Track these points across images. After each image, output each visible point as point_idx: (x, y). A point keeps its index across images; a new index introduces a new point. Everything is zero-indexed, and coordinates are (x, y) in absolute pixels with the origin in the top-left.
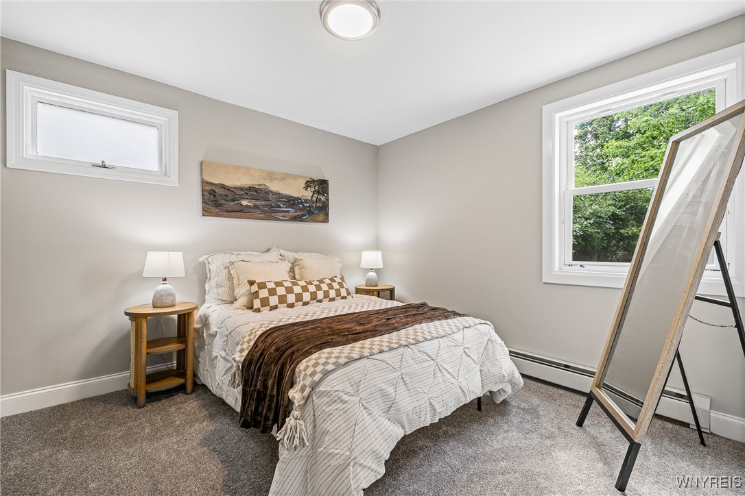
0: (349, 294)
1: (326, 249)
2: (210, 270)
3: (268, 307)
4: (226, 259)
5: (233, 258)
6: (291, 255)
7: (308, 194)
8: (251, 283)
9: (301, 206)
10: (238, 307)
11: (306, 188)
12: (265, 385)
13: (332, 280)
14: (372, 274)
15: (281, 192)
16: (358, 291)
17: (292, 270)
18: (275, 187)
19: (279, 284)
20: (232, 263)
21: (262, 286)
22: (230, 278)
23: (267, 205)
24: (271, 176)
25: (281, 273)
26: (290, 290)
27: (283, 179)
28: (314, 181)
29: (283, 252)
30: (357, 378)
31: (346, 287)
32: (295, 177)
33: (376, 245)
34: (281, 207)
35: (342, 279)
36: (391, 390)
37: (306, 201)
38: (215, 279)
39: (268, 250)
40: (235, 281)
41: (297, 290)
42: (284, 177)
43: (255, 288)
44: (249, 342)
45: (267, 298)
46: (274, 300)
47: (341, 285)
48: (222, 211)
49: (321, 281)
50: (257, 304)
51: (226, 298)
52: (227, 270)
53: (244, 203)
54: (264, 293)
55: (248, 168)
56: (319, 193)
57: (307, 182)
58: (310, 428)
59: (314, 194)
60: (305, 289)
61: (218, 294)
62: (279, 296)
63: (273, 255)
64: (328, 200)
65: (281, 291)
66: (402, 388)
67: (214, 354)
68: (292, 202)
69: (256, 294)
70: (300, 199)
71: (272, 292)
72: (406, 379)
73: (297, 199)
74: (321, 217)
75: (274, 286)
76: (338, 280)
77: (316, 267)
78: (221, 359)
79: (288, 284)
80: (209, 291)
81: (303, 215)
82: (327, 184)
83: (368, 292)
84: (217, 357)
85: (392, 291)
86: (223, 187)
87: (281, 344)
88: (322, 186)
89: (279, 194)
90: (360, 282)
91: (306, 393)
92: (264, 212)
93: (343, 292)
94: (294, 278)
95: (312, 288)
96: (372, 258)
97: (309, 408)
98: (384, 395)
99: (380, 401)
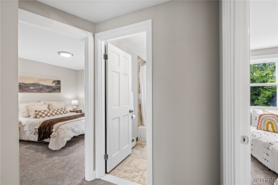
0: (67, 112)
1: (60, 100)
2: (19, 108)
3: (42, 117)
4: (26, 105)
5: (28, 104)
6: (48, 103)
7: (54, 85)
8: (36, 111)
9: (51, 88)
10: (31, 118)
11: (53, 83)
12: (46, 131)
13: (62, 109)
14: (75, 107)
15: (44, 84)
16: (70, 111)
17: (49, 107)
18: (42, 83)
19: (45, 111)
20: (28, 106)
21: (40, 112)
22: (28, 110)
23: (39, 89)
24: (41, 80)
25: (45, 108)
26: (48, 112)
27: (45, 81)
28: (56, 81)
29: (45, 102)
30: (66, 126)
31: (66, 110)
32: (49, 80)
33: (77, 98)
34: (44, 89)
35: (65, 108)
36: (73, 128)
37: (53, 87)
38: (22, 111)
39: (40, 101)
40: (30, 111)
41: (51, 112)
42: (45, 80)
43: (37, 112)
44: (39, 124)
45: (42, 115)
46: (44, 115)
47: (64, 110)
48: (23, 91)
49: (58, 109)
50: (38, 116)
51: (26, 116)
52: (26, 108)
53: (31, 88)
54: (40, 114)
55: (33, 78)
56: (57, 84)
57: (53, 81)
58: (57, 134)
59: (56, 84)
60: (53, 112)
61: (23, 115)
62: (45, 114)
63: (42, 103)
64: (60, 86)
65: (46, 113)
66: (76, 127)
67: (25, 130)
68: (48, 87)
69: (38, 114)
70: (51, 86)
71: (43, 113)
72: (77, 126)
73: (50, 86)
74: (58, 91)
75: (44, 112)
76: (64, 109)
77: (56, 105)
78: (28, 131)
79: (48, 111)
80: (19, 114)
81: (52, 91)
82: (60, 82)
83: (73, 112)
84: (26, 131)
85: (81, 111)
86: (23, 84)
87: (49, 123)
88: (59, 82)
89: (43, 85)
90: (71, 109)
91: (56, 129)
92: (38, 90)
93: (65, 112)
94: (49, 109)
95: (55, 111)
96: (75, 102)
97: (57, 131)
98: (72, 128)
99: (71, 129)
